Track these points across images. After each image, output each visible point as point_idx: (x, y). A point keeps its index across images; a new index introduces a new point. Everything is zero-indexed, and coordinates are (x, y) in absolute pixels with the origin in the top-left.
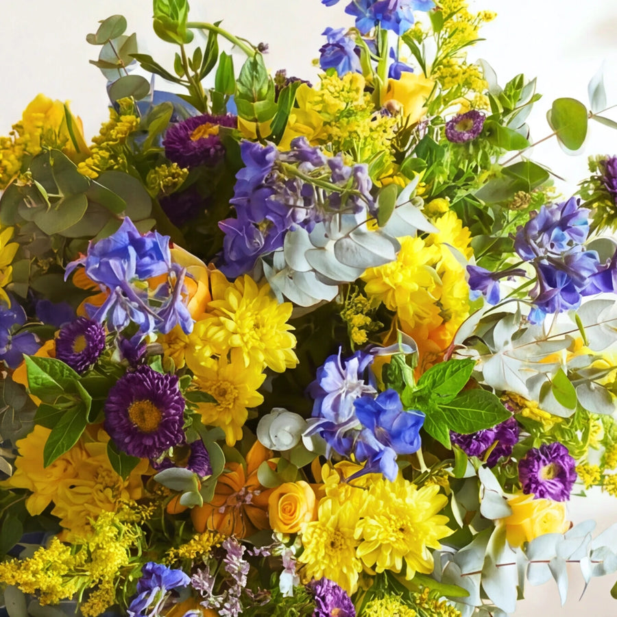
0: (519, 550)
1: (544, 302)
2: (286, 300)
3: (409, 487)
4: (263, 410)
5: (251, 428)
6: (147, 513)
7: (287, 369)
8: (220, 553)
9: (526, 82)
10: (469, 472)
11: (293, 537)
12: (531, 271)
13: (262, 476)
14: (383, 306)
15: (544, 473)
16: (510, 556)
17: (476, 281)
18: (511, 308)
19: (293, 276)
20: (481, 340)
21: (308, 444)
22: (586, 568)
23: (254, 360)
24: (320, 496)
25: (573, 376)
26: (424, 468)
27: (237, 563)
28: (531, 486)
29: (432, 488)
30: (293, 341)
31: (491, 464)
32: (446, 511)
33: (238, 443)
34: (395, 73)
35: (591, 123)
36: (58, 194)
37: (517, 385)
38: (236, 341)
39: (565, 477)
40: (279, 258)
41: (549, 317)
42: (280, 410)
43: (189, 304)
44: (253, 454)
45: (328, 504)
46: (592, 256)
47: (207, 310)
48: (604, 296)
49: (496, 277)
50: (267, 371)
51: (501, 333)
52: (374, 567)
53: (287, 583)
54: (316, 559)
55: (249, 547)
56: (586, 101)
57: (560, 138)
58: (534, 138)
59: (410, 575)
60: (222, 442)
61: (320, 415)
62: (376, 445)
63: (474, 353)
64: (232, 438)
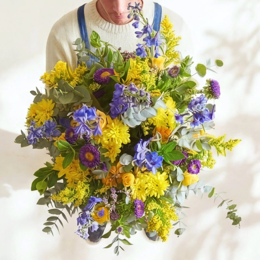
0: (186, 187)
1: (194, 123)
2: (127, 126)
3: (159, 173)
4: (120, 154)
5: (118, 159)
6: (90, 180)
7: (128, 143)
8: (109, 192)
9: (190, 58)
10: (174, 169)
11: (129, 188)
12: (191, 114)
13: (120, 171)
14: (152, 124)
15: (193, 168)
16: (183, 189)
17: (177, 118)
18: (186, 125)
19: (129, 120)
20: (178, 133)
21: (133, 164)
22: (202, 190)
23: (119, 142)
24: (136, 177)
25: (201, 141)
26: (163, 170)
27: (115, 196)
28: (190, 171)
29: (164, 174)
30: (129, 136)
31: (180, 166)
32: (168, 179)
33: (115, 162)
34: (156, 56)
35: (207, 71)
36: (65, 92)
37: (187, 145)
38: (114, 136)
39: (198, 167)
40: (125, 114)
41: (196, 126)
42: (125, 154)
43: (102, 125)
44: (118, 165)
45: (138, 179)
46: (207, 111)
47: (106, 128)
48: (210, 121)
49: (183, 116)
50: (122, 144)
51: (183, 132)
52: (150, 195)
53: (127, 200)
54: (135, 193)
55: (117, 191)
56: (205, 65)
57: (199, 74)
58: (192, 74)
59: (159, 197)
60: (110, 161)
61: (136, 158)
62: (151, 166)
63: (177, 137)
64: (113, 161)
